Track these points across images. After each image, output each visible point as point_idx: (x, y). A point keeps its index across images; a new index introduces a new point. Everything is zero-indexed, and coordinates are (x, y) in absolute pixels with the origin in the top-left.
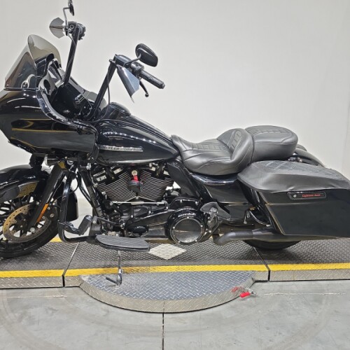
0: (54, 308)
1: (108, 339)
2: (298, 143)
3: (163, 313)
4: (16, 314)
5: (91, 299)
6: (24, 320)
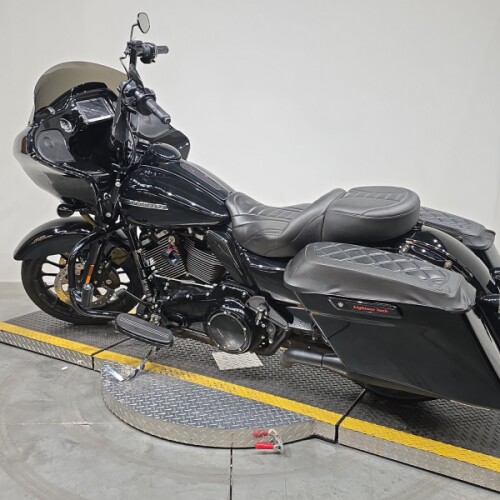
0: (74, 440)
1: (151, 486)
2: (422, 205)
3: (232, 449)
4: (20, 449)
5: (128, 428)
6: (30, 457)
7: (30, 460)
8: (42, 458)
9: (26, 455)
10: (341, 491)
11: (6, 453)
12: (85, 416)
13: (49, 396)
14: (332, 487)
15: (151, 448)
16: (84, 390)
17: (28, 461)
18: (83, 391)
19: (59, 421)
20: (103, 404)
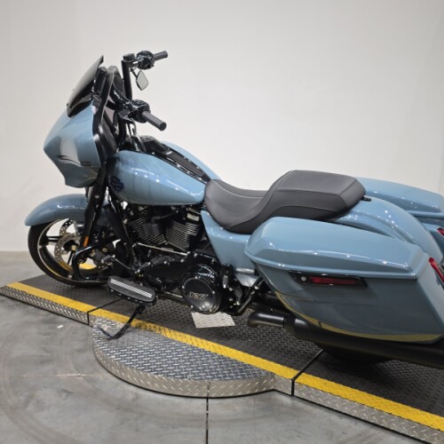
0: (69, 390)
1: (137, 430)
3: (208, 398)
6: (30, 405)
7: (31, 407)
8: (40, 406)
9: (26, 403)
10: (304, 434)
11: (9, 401)
12: (78, 369)
13: (46, 351)
14: (296, 431)
15: (137, 397)
16: (78, 346)
17: (28, 409)
18: (76, 347)
19: (55, 373)
20: (94, 358)
